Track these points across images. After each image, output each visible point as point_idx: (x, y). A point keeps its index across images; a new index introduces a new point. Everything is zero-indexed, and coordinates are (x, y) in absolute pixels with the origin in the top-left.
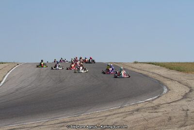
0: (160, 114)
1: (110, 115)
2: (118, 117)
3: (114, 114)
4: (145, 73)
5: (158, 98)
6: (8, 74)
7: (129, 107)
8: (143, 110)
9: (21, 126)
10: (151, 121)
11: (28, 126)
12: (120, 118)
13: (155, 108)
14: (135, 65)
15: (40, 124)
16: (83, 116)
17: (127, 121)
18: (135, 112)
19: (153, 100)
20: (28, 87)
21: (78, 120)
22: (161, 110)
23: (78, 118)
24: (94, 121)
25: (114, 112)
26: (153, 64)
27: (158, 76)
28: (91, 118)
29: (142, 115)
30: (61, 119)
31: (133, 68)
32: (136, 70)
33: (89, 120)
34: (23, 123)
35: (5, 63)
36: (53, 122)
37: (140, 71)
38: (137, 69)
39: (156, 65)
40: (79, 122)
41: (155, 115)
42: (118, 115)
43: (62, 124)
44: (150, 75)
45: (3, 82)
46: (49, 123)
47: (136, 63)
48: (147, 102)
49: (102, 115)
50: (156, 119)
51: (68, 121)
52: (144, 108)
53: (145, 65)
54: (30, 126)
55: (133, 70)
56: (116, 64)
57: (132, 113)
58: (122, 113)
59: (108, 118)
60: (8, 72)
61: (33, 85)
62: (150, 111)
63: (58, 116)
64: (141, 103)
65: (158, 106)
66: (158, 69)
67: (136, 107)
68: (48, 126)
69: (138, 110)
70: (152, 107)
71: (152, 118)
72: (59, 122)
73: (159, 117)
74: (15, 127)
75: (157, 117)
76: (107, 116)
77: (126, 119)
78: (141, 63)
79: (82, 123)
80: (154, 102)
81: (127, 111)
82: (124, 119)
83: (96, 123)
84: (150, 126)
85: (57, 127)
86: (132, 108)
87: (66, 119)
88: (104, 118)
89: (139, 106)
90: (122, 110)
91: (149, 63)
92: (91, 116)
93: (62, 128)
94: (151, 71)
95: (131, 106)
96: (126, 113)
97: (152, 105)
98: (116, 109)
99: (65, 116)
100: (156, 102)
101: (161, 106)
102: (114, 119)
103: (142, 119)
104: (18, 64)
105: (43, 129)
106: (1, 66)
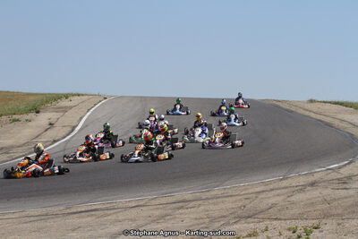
0: (351, 192)
1: (263, 191)
2: (278, 195)
3: (272, 190)
4: (328, 120)
5: (349, 164)
6: (88, 114)
7: (299, 178)
8: (323, 184)
10: (336, 203)
11: (121, 205)
12: (282, 198)
13: (345, 181)
14: (309, 106)
15: (142, 203)
16: (216, 192)
17: (294, 203)
18: (309, 188)
19: (340, 168)
21: (207, 199)
22: (354, 186)
24: (236, 201)
25: (272, 187)
26: (341, 104)
27: (350, 126)
28: (231, 196)
29: (321, 193)
30: (179, 196)
31: (307, 110)
32: (313, 115)
33: (227, 199)
35: (83, 95)
36: (164, 200)
37: (318, 117)
38: (314, 112)
39: (346, 106)
40: (210, 201)
41: (343, 193)
42: (278, 191)
43: (181, 204)
44: (336, 123)
45: (78, 128)
46: (157, 202)
47: (311, 101)
48: (330, 171)
49: (250, 191)
50: (345, 200)
51: (191, 199)
52: (324, 181)
53: (327, 106)
54: (124, 206)
55: (307, 113)
56: (277, 103)
57: (302, 189)
58: (283, 188)
59: (261, 196)
60: (89, 110)
62: (335, 186)
63: (173, 190)
64: (319, 172)
65: (350, 177)
66: (350, 114)
67: (311, 179)
68: (156, 207)
69: (313, 184)
70: (338, 179)
71: (339, 199)
72: (174, 200)
73: (350, 197)
75: (346, 198)
76: (259, 192)
77: (293, 199)
78: (321, 102)
79: (214, 204)
80: (342, 171)
81: (294, 184)
82: (289, 199)
83: (240, 205)
84: (334, 212)
85: (170, 209)
86: (302, 181)
87: (187, 195)
88: (254, 195)
89: (316, 177)
90: (285, 183)
91: (336, 103)
92: (230, 193)
93: (180, 211)
94: (340, 116)
95: (301, 177)
96: (293, 189)
97: (339, 177)
98: (274, 182)
99: (185, 190)
100: (345, 172)
101: (353, 178)
102: (271, 199)
103: (320, 199)
104: (105, 98)
105: (145, 212)
106: (76, 100)
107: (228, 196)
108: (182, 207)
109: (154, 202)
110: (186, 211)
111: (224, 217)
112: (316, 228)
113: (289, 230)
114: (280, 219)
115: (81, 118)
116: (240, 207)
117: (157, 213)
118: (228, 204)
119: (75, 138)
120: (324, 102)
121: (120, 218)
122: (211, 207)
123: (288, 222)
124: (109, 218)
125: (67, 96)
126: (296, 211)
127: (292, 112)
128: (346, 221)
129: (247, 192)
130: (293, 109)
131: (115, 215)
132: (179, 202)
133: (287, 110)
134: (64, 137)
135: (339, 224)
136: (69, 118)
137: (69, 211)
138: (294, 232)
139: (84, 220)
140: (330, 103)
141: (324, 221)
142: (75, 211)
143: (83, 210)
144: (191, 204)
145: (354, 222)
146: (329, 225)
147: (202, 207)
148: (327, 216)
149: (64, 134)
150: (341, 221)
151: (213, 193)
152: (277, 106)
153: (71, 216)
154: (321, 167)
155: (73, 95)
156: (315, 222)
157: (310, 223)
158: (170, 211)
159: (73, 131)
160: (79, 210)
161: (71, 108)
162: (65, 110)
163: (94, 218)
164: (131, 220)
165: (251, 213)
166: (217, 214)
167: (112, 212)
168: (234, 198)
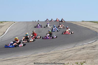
0: (96, 50)
1: (67, 51)
3: (70, 51)
6: (9, 28)
9: (17, 57)
10: (91, 54)
11: (20, 57)
13: (94, 47)
14: (82, 23)
15: (27, 56)
16: (52, 52)
17: (77, 55)
19: (92, 43)
20: (21, 35)
21: (49, 54)
22: (97, 48)
23: (49, 53)
24: (58, 55)
25: (70, 50)
26: (93, 22)
27: (96, 29)
28: (57, 53)
29: (86, 51)
32: (83, 26)
33: (55, 54)
34: (18, 55)
35: (7, 22)
36: (35, 55)
37: (85, 26)
39: (94, 23)
40: (50, 55)
41: (93, 51)
42: (72, 51)
44: (91, 28)
45: (6, 33)
47: (83, 21)
48: (89, 44)
49: (63, 51)
51: (44, 54)
52: (87, 47)
53: (88, 23)
54: (22, 57)
56: (72, 22)
57: (80, 50)
58: (74, 50)
59: (66, 53)
61: (23, 34)
62: (91, 49)
64: (85, 44)
65: (95, 46)
66: (96, 25)
67: (83, 47)
68: (32, 57)
69: (83, 48)
70: (92, 46)
72: (38, 55)
73: (96, 52)
74: (13, 58)
75: (94, 52)
76: (66, 52)
77: (77, 53)
78: (86, 21)
79: (51, 56)
80: (93, 44)
81: (77, 49)
82: (76, 53)
83: (60, 56)
84: (90, 57)
85: (37, 58)
88: (64, 53)
89: (85, 46)
90: (74, 48)
91: (91, 22)
92: (56, 52)
93: (40, 58)
94: (92, 26)
95: (80, 46)
97: (92, 45)
98: (71, 48)
99: (42, 52)
100: (94, 44)
101: (97, 46)
102: (70, 54)
103: (86, 53)
104: (15, 22)
105: (29, 59)
106: (5, 23)
107: (56, 53)
108: (41, 57)
109: (31, 56)
110: (42, 58)
111: (55, 60)
112: (84, 62)
113: (76, 63)
114: (73, 60)
115: (7, 29)
116: (60, 57)
117: (33, 59)
118: (56, 56)
119: (5, 36)
120: (87, 21)
121: (21, 61)
122: (50, 57)
123: (75, 61)
124: (17, 61)
125: (2, 22)
126: (78, 57)
127: (76, 25)
128: (94, 60)
129: (62, 51)
130: (77, 24)
131: (19, 60)
132: (40, 55)
133: (75, 24)
134: (2, 36)
135: (92, 61)
136: (3, 29)
137: (3, 60)
138: (77, 64)
139: (9, 62)
140: (89, 22)
141: (87, 60)
142: (6, 59)
143: (8, 59)
144: (44, 56)
145: (97, 60)
146: (89, 61)
147: (47, 57)
148: (88, 58)
149: (1, 35)
150: (92, 60)
151: (51, 52)
152: (71, 23)
153: (4, 61)
154: (86, 43)
155: (4, 22)
156: (84, 61)
157: (83, 61)
158: (37, 59)
159: (4, 33)
160: (7, 59)
161: (3, 26)
162: (1, 27)
163: (12, 61)
164: (24, 62)
165: (63, 58)
166: (52, 59)
167: (18, 59)
168: (58, 54)
